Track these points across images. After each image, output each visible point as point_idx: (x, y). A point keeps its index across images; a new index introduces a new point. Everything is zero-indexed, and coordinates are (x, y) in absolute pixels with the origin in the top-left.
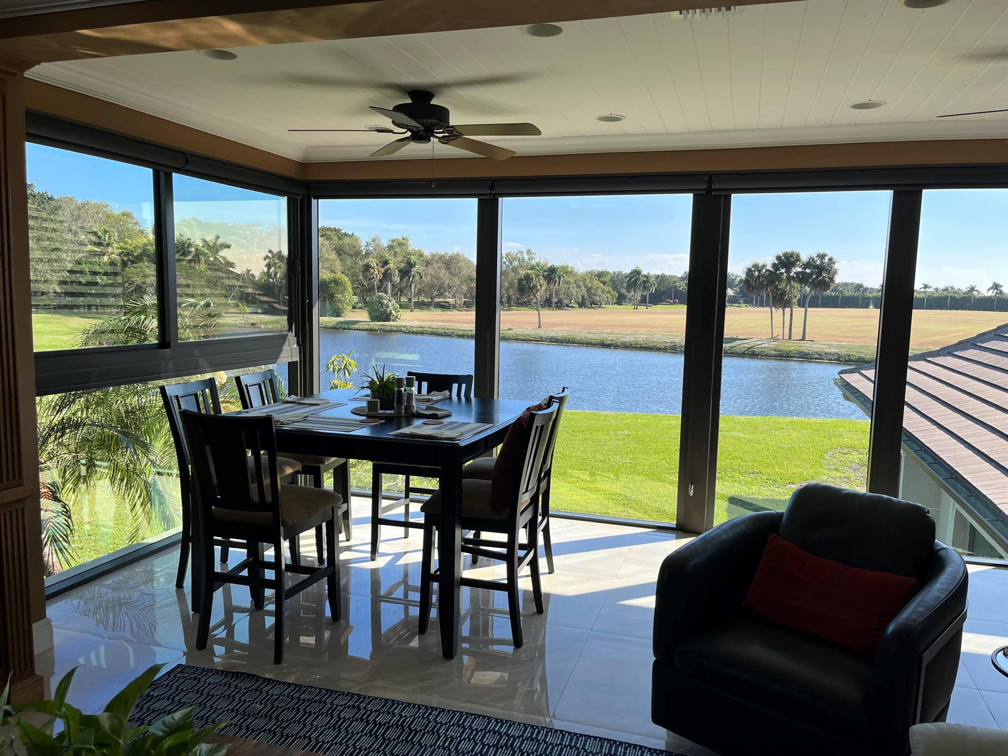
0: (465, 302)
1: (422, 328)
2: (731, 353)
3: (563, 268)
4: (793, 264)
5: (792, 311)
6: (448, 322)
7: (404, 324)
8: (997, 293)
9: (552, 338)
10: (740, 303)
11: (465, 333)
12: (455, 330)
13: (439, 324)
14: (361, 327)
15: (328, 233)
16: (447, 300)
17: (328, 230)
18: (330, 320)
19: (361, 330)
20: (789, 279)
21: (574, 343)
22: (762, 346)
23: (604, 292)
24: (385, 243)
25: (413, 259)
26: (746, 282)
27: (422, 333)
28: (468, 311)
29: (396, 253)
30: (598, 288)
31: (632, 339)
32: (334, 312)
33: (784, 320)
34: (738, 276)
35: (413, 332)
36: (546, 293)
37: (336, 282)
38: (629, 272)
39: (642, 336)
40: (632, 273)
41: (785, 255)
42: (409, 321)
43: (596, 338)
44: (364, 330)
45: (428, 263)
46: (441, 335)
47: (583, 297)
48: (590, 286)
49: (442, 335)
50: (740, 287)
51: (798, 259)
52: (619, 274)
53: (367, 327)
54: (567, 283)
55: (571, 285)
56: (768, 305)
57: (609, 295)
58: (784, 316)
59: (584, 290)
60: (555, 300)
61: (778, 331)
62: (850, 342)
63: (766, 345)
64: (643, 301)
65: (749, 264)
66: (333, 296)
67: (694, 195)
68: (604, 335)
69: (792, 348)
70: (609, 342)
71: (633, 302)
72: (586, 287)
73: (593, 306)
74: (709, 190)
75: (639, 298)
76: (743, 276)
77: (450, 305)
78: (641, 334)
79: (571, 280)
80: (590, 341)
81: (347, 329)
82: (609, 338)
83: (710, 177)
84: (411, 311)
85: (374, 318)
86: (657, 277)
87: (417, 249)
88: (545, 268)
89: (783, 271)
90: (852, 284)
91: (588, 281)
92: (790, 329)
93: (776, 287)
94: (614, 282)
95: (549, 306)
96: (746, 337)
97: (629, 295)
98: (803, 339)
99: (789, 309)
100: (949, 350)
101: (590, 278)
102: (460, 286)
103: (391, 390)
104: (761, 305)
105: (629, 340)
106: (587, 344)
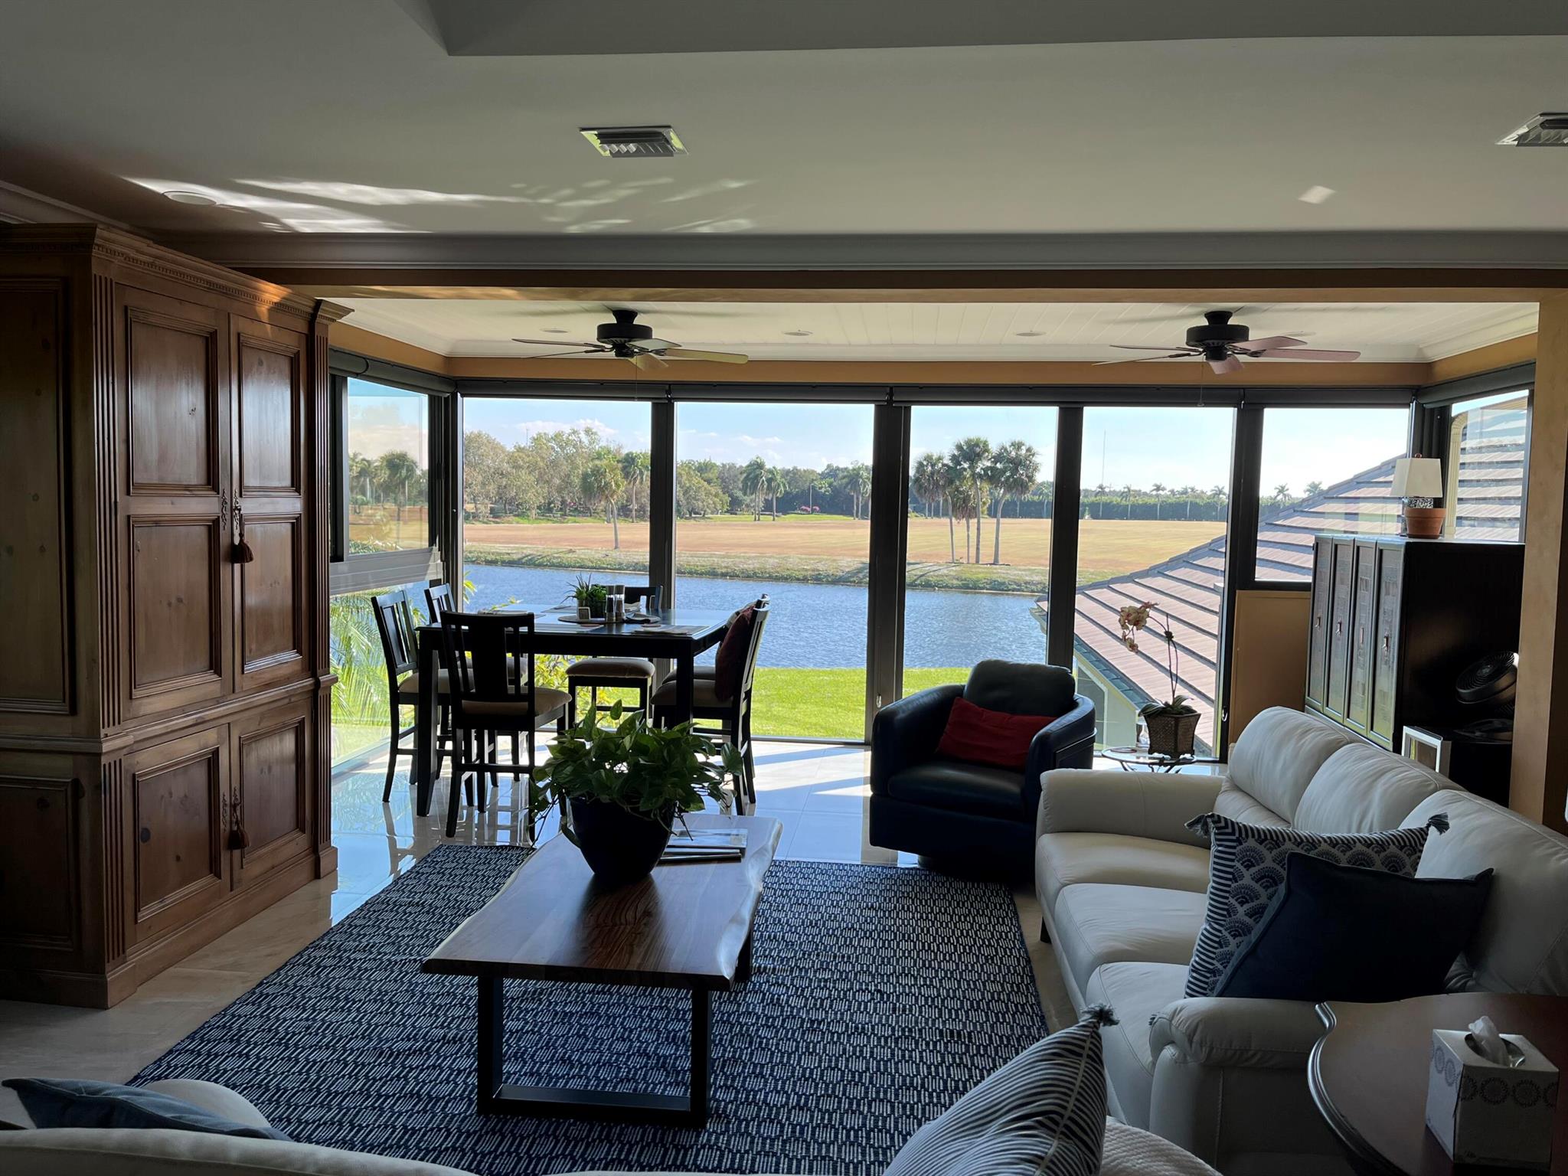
0: (491, 509)
4: (979, 456)
5: (979, 522)
9: (637, 564)
20: (975, 477)
22: (940, 573)
23: (708, 495)
26: (917, 481)
28: (497, 523)
30: (699, 488)
31: (757, 566)
33: (968, 536)
36: (623, 496)
38: (746, 464)
39: (771, 561)
40: (749, 466)
41: (968, 442)
43: (704, 564)
47: (678, 502)
48: (688, 485)
51: (986, 449)
52: (732, 467)
56: (945, 514)
57: (717, 500)
58: (968, 531)
59: (680, 492)
60: (635, 506)
61: (960, 552)
63: (945, 571)
64: (768, 508)
65: (920, 456)
67: (876, 406)
68: (715, 560)
69: (980, 576)
70: (724, 571)
71: (753, 510)
72: (682, 487)
74: (890, 402)
75: (762, 505)
76: (913, 473)
78: (770, 557)
80: (694, 569)
82: (722, 563)
83: (892, 389)
86: (788, 472)
88: (618, 458)
89: (966, 465)
91: (685, 477)
92: (978, 549)
93: (957, 489)
94: (723, 481)
95: (626, 516)
96: (918, 561)
97: (747, 499)
98: (995, 563)
99: (976, 520)
100: (1158, 571)
101: (688, 474)
102: (484, 484)
103: (599, 597)
104: (937, 515)
105: (751, 567)
106: (691, 573)
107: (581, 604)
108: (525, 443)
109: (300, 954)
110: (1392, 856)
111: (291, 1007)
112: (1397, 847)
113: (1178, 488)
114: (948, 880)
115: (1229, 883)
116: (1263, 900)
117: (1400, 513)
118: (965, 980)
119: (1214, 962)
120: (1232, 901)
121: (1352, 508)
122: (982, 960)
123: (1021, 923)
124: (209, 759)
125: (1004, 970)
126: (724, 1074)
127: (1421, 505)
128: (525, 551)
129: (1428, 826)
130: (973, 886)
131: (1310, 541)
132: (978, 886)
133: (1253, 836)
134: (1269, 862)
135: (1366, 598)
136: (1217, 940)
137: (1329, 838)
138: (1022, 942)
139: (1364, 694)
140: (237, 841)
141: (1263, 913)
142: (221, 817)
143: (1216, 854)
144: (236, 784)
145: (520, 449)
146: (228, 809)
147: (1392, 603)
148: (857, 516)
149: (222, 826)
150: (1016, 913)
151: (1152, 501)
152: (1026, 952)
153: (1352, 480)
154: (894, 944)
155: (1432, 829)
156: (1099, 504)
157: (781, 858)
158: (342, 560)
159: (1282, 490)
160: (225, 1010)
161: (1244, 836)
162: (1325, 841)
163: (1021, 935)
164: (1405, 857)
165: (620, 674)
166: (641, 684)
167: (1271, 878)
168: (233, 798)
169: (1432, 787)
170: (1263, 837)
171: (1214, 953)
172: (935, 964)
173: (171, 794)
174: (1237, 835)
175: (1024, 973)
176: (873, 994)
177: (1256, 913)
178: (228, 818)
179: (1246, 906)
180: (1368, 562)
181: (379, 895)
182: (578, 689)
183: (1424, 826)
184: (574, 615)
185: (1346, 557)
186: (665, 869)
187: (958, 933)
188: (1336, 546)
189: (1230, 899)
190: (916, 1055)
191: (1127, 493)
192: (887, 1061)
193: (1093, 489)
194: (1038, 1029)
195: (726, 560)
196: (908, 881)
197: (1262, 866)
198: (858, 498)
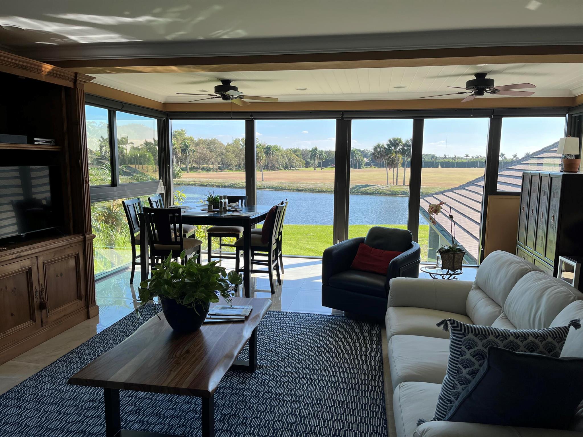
0: (219, 167)
1: (195, 182)
2: (366, 193)
3: (274, 147)
4: (398, 144)
5: (397, 169)
6: (210, 178)
7: (184, 180)
8: (503, 159)
9: (270, 186)
10: (371, 166)
11: (220, 184)
12: (214, 183)
13: (204, 179)
16: (209, 166)
20: (397, 152)
21: (282, 189)
22: (382, 189)
23: (298, 161)
25: (188, 142)
26: (373, 154)
27: (195, 185)
28: (222, 172)
29: (178, 139)
30: (294, 158)
31: (314, 187)
33: (394, 174)
34: (369, 151)
35: (190, 185)
36: (266, 162)
38: (311, 149)
39: (319, 185)
40: (312, 150)
41: (394, 139)
42: (186, 178)
43: (295, 186)
45: (197, 145)
46: (206, 186)
47: (286, 163)
48: (290, 157)
50: (371, 157)
51: (400, 142)
52: (306, 150)
54: (277, 155)
55: (280, 157)
56: (385, 167)
57: (301, 162)
58: (394, 173)
59: (287, 160)
60: (270, 165)
61: (391, 181)
62: (428, 186)
63: (384, 188)
64: (319, 165)
65: (375, 145)
67: (337, 120)
68: (299, 184)
69: (398, 190)
70: (302, 189)
71: (314, 166)
72: (287, 158)
73: (292, 168)
74: (342, 118)
75: (317, 164)
76: (373, 151)
77: (210, 169)
78: (319, 183)
79: (279, 154)
80: (291, 188)
82: (302, 186)
83: (343, 113)
84: (187, 172)
86: (327, 152)
87: (189, 136)
88: (264, 147)
89: (393, 148)
90: (430, 155)
91: (289, 154)
92: (397, 179)
93: (390, 157)
94: (303, 155)
95: (268, 169)
96: (374, 184)
97: (312, 162)
98: (404, 184)
99: (396, 169)
100: (462, 187)
101: (290, 153)
102: (216, 158)
103: (217, 201)
104: (383, 167)
105: (312, 187)
106: (289, 190)
107: (210, 204)
108: (231, 142)
109: (65, 356)
110: (549, 343)
111: (49, 383)
112: (552, 338)
113: (475, 156)
114: (354, 322)
115: (458, 356)
116: (476, 366)
117: (561, 163)
118: (351, 373)
119: (451, 396)
120: (460, 366)
121: (540, 161)
122: (361, 362)
123: (382, 344)
124: (27, 272)
125: (370, 368)
126: (228, 423)
127: (570, 158)
128: (229, 182)
129: (570, 325)
130: (364, 325)
131: (520, 174)
132: (367, 325)
133: (472, 332)
134: (480, 347)
135: (544, 199)
136: (452, 385)
137: (514, 333)
138: (381, 354)
139: (542, 241)
140: (42, 306)
141: (476, 373)
142: (35, 296)
143: (452, 340)
144: (42, 281)
145: (229, 145)
146: (38, 293)
147: (556, 201)
148: (353, 168)
149: (35, 300)
150: (381, 339)
151: (465, 161)
152: (382, 359)
153: (542, 150)
154: (323, 354)
155: (572, 328)
156: (444, 162)
157: (284, 311)
158: (116, 186)
159: (515, 156)
160: (21, 383)
161: (467, 331)
162: (512, 335)
163: (381, 350)
164: (556, 344)
165: (228, 232)
166: (237, 236)
167: (481, 355)
168: (41, 288)
169: (572, 298)
170: (477, 333)
171: (451, 392)
172: (339, 364)
173: (6, 288)
174: (463, 331)
175: (379, 370)
176: (308, 380)
177: (473, 373)
178: (38, 297)
179: (467, 369)
180: (546, 183)
181: (110, 327)
182: (212, 238)
183: (567, 325)
184: (207, 208)
185: (536, 181)
186: (207, 327)
187: (353, 348)
188: (532, 176)
189: (459, 365)
190: (320, 414)
191: (455, 158)
192: (305, 418)
193: (442, 156)
194: (380, 401)
195: (302, 185)
196: (336, 322)
197: (476, 348)
198: (353, 161)
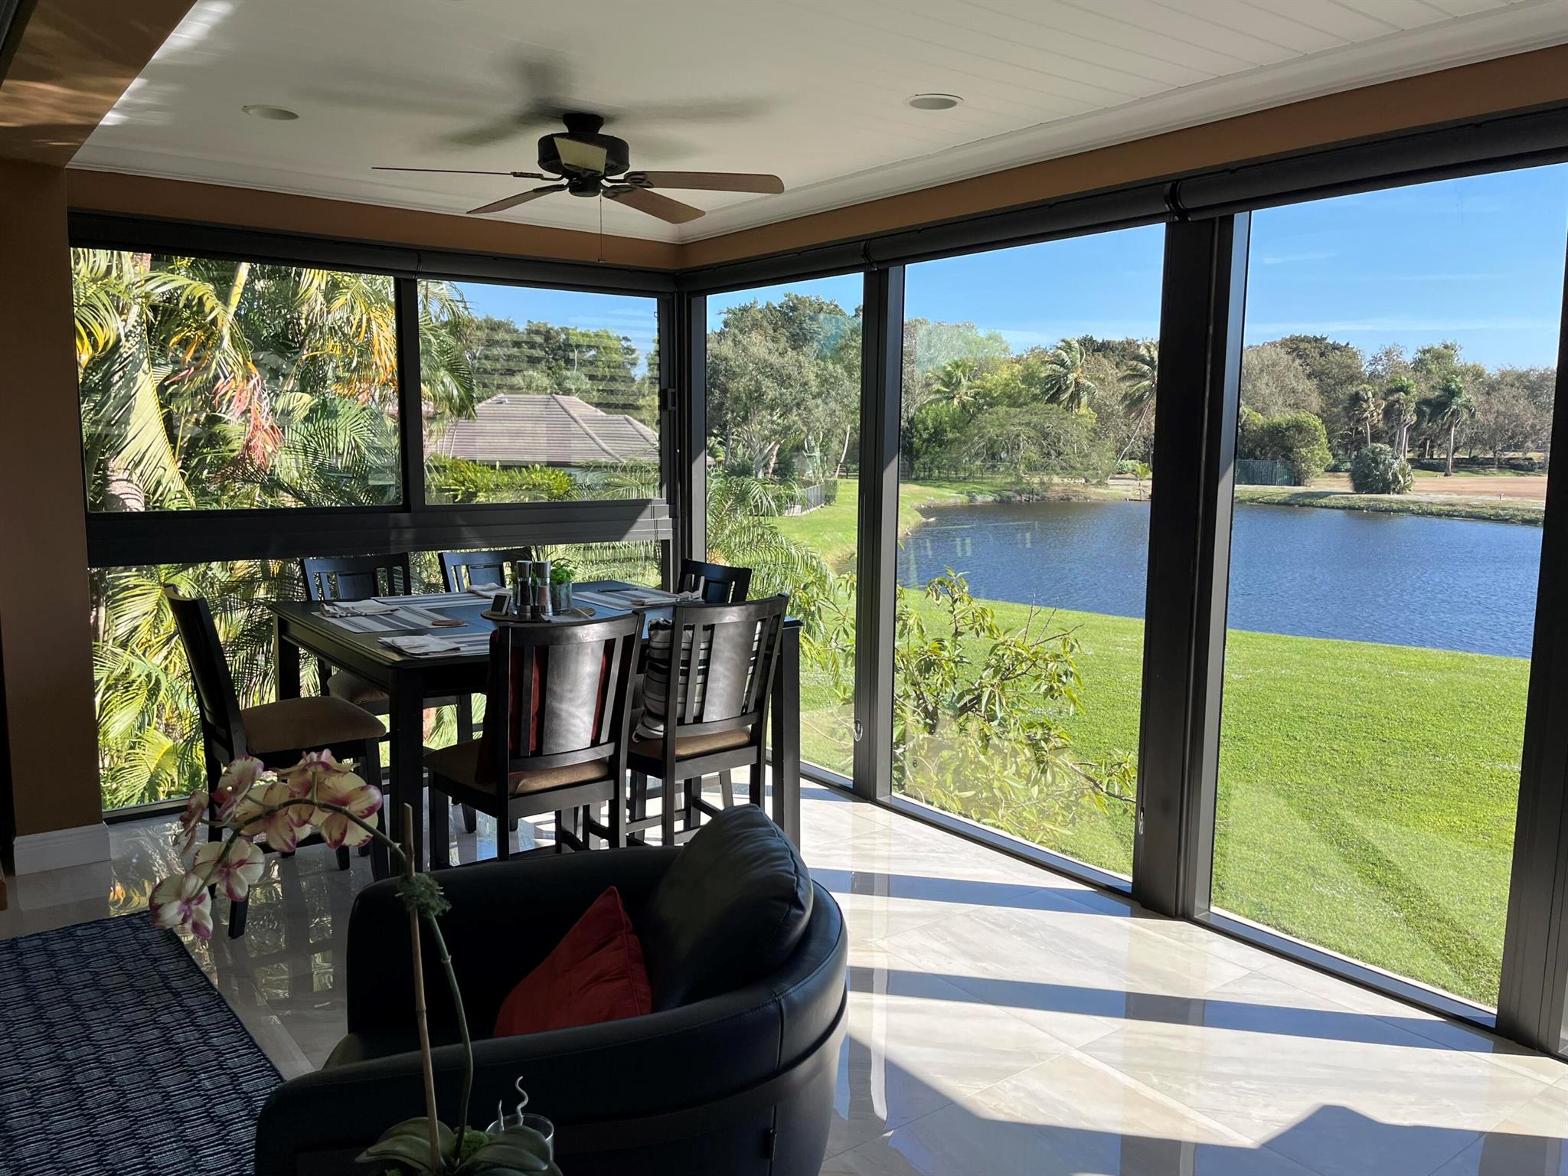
1: (1451, 505)
6: (1506, 495)
7: (1416, 498)
11: (1539, 517)
12: (1518, 510)
13: (1486, 498)
14: (1333, 503)
15: (1302, 346)
16: (1529, 455)
17: (1302, 340)
18: (1281, 491)
19: (1333, 508)
24: (1408, 358)
25: (1460, 381)
27: (1449, 515)
29: (1429, 371)
32: (1290, 477)
35: (1431, 513)
37: (1299, 427)
42: (1428, 492)
44: (1338, 508)
45: (1491, 388)
49: (1489, 519)
53: (1344, 502)
66: (1291, 450)
77: (1534, 464)
81: (1308, 506)
84: (1446, 475)
85: (1359, 488)
87: (1470, 364)
158: (410, 511)
